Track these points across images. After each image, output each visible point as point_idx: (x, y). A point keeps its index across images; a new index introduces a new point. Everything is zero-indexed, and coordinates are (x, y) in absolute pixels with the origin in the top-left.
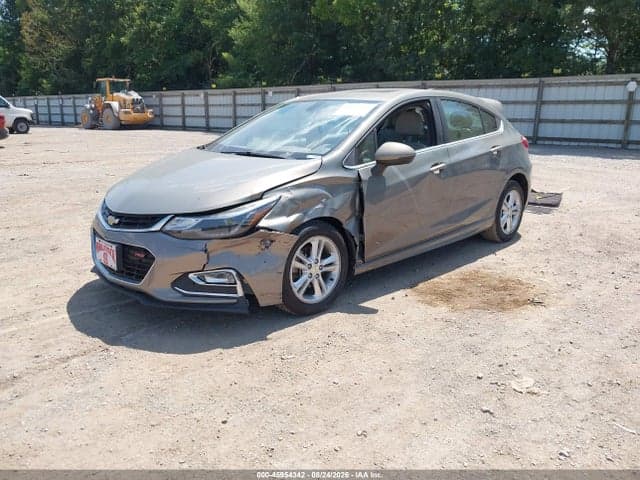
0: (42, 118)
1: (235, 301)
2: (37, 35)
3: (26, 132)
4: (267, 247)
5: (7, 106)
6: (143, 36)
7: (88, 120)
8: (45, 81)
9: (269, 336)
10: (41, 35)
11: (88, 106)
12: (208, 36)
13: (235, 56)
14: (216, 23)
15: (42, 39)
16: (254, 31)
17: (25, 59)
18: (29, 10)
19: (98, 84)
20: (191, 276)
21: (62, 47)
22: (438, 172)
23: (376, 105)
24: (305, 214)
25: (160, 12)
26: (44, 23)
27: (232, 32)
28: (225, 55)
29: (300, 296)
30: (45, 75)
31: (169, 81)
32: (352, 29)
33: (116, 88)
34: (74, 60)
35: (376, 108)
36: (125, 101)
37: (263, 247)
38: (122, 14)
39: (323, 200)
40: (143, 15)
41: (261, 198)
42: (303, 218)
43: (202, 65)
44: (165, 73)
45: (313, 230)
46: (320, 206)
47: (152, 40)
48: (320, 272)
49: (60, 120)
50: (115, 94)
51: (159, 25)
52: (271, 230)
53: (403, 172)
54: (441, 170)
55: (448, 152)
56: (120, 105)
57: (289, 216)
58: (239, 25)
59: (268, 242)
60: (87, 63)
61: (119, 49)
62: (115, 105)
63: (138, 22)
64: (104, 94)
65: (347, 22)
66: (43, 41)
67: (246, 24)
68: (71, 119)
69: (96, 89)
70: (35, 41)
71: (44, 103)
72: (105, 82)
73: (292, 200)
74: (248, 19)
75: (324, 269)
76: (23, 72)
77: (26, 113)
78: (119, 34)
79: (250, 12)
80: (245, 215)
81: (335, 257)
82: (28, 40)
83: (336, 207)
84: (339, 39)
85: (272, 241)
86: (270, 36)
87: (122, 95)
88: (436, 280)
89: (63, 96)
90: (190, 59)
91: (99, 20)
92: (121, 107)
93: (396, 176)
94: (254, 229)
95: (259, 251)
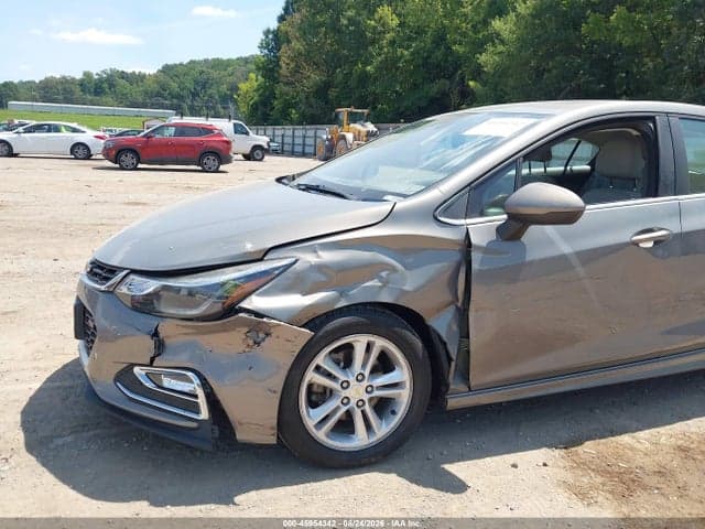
0: (286, 148)
1: (194, 425)
2: (292, 65)
3: (261, 160)
4: (258, 344)
5: (247, 133)
6: (390, 65)
7: (322, 151)
8: (294, 111)
9: (237, 499)
10: (296, 66)
11: (325, 137)
12: (458, 63)
13: (484, 84)
14: (468, 50)
15: (296, 71)
16: (508, 55)
17: (280, 88)
18: (289, 42)
19: (337, 115)
20: (136, 370)
21: (315, 77)
22: (650, 244)
23: (532, 121)
24: (342, 294)
25: (410, 39)
26: (300, 54)
27: (483, 58)
28: (471, 83)
29: (321, 435)
30: (294, 106)
31: (408, 113)
32: (634, 51)
33: (353, 118)
34: (322, 91)
35: (533, 125)
36: (359, 132)
37: (251, 342)
38: (373, 42)
39: (384, 274)
40: (392, 43)
41: (261, 260)
42: (336, 300)
43: (448, 95)
44: (405, 104)
45: (357, 324)
46: (375, 283)
47: (397, 69)
48: (366, 397)
49: (301, 150)
50: (352, 125)
51: (406, 53)
52: (262, 316)
53: (567, 238)
54: (657, 242)
55: (680, 212)
56: (355, 137)
57: (305, 293)
58: (492, 49)
59: (262, 335)
60: (333, 93)
61: (364, 78)
62: (350, 136)
63: (386, 50)
64: (341, 125)
65: (627, 41)
66: (297, 72)
67: (501, 48)
68: (310, 150)
69: (335, 120)
70: (291, 72)
71: (289, 133)
72: (343, 112)
73: (320, 268)
74: (502, 42)
75: (377, 393)
76: (276, 103)
77: (263, 140)
78: (366, 64)
79: (505, 35)
80: (223, 284)
81: (402, 374)
82: (284, 71)
83: (407, 288)
84: (615, 63)
85: (267, 335)
86: (528, 62)
87: (358, 126)
88: (626, 439)
89: (308, 127)
90: (434, 88)
91: (349, 50)
92: (355, 139)
93: (551, 242)
94: (231, 310)
95: (243, 347)
